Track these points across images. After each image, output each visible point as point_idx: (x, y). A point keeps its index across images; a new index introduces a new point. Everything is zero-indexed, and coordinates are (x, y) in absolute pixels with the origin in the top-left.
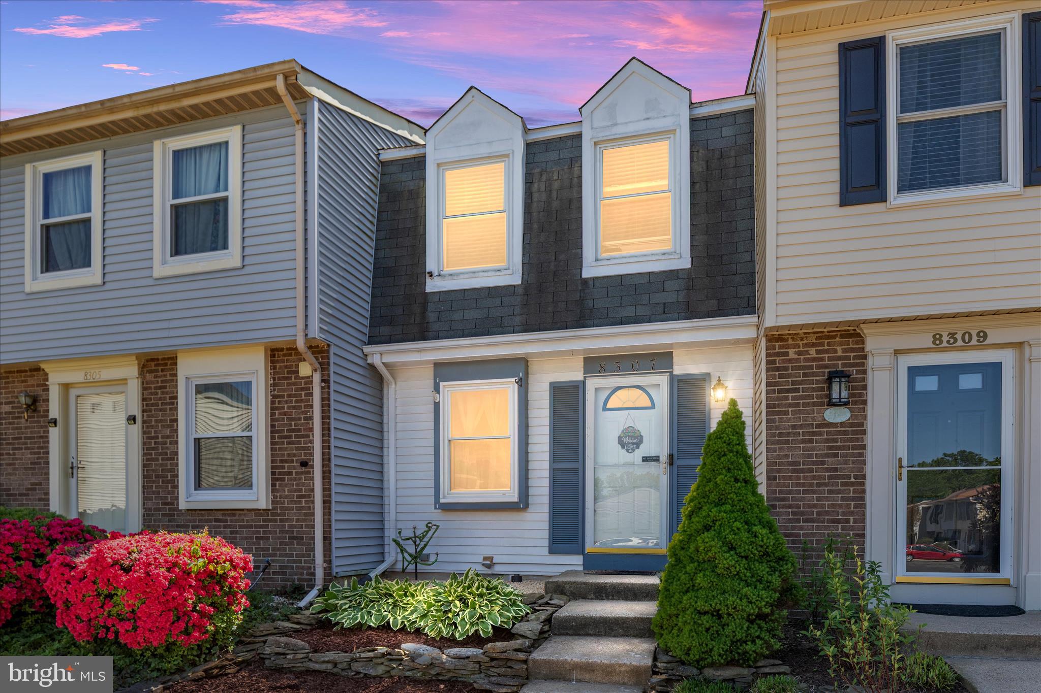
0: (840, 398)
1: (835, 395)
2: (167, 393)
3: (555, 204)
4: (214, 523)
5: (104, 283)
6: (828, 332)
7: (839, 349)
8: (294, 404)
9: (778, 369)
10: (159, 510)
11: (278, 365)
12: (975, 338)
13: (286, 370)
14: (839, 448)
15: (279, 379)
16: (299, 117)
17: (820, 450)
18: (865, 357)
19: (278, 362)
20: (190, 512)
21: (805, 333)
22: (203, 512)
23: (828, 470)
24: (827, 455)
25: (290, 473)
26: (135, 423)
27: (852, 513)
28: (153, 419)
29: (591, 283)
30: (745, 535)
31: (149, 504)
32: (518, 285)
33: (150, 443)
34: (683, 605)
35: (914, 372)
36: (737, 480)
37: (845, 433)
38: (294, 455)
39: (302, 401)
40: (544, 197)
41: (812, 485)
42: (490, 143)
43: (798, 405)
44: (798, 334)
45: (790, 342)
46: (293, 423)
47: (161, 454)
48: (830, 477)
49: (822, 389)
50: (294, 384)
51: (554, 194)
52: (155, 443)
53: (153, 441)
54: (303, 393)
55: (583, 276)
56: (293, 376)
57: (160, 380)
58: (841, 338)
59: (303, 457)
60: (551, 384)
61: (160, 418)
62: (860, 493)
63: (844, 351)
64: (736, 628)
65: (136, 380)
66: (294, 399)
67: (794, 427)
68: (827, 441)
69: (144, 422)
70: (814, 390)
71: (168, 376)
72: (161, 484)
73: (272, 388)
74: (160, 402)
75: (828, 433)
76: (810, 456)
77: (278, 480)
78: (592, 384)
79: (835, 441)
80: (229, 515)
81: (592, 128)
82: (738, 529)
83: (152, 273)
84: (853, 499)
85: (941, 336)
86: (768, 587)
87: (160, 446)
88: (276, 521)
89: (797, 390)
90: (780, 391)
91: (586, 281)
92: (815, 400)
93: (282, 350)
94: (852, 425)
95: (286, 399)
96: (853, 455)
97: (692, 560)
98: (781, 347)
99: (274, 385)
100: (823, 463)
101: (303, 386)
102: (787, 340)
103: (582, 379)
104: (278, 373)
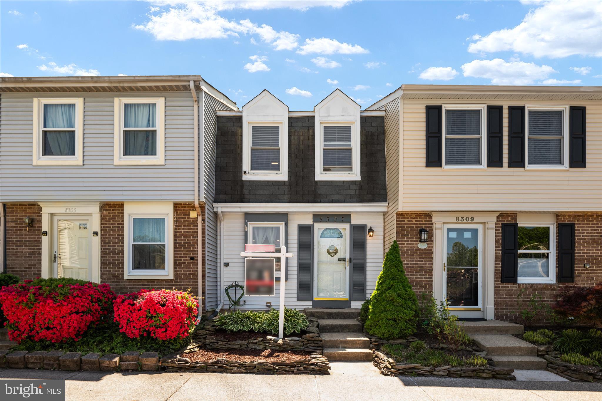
0: (425, 240)
1: (423, 238)
2: (116, 221)
3: (302, 147)
4: (142, 286)
5: (84, 165)
6: (420, 213)
7: (423, 220)
8: (187, 230)
9: (401, 227)
10: (111, 279)
11: (179, 212)
12: (470, 220)
13: (183, 214)
14: (423, 258)
15: (179, 218)
16: (196, 99)
17: (416, 259)
18: (433, 224)
19: (179, 210)
20: (129, 281)
21: (411, 213)
22: (136, 281)
23: (419, 267)
24: (419, 261)
25: (185, 263)
26: (97, 236)
27: (428, 284)
28: (107, 234)
29: (319, 183)
30: (404, 291)
31: (104, 277)
32: (286, 181)
33: (106, 246)
34: (381, 317)
35: (449, 230)
36: (399, 271)
37: (426, 253)
38: (187, 254)
39: (191, 229)
40: (296, 143)
41: (413, 272)
42: (274, 116)
43: (408, 241)
44: (408, 213)
45: (406, 216)
46: (187, 239)
47: (112, 252)
48: (420, 270)
49: (417, 235)
50: (187, 221)
51: (301, 142)
52: (108, 246)
53: (107, 245)
54: (192, 225)
55: (315, 180)
56: (187, 217)
57: (111, 215)
58: (424, 216)
59: (192, 255)
60: (298, 225)
61: (111, 233)
62: (431, 276)
63: (425, 221)
64: (402, 325)
65: (98, 214)
66: (187, 228)
67: (407, 250)
68: (419, 255)
69: (102, 235)
70: (414, 235)
71: (117, 213)
72: (111, 266)
73: (175, 222)
74: (112, 226)
75: (419, 252)
76: (413, 261)
77: (178, 266)
78: (317, 226)
79: (422, 255)
80: (151, 282)
81: (320, 116)
82: (401, 289)
83: (113, 162)
84: (428, 278)
85: (459, 218)
86: (412, 310)
87: (111, 248)
88: (177, 285)
89: (408, 235)
90: (402, 236)
91: (317, 182)
92: (415, 239)
93: (181, 204)
94: (428, 250)
95: (183, 227)
96: (428, 261)
97: (384, 300)
98: (402, 218)
99: (176, 221)
100: (417, 264)
101: (192, 222)
102: (404, 216)
103: (312, 224)
104: (179, 215)
